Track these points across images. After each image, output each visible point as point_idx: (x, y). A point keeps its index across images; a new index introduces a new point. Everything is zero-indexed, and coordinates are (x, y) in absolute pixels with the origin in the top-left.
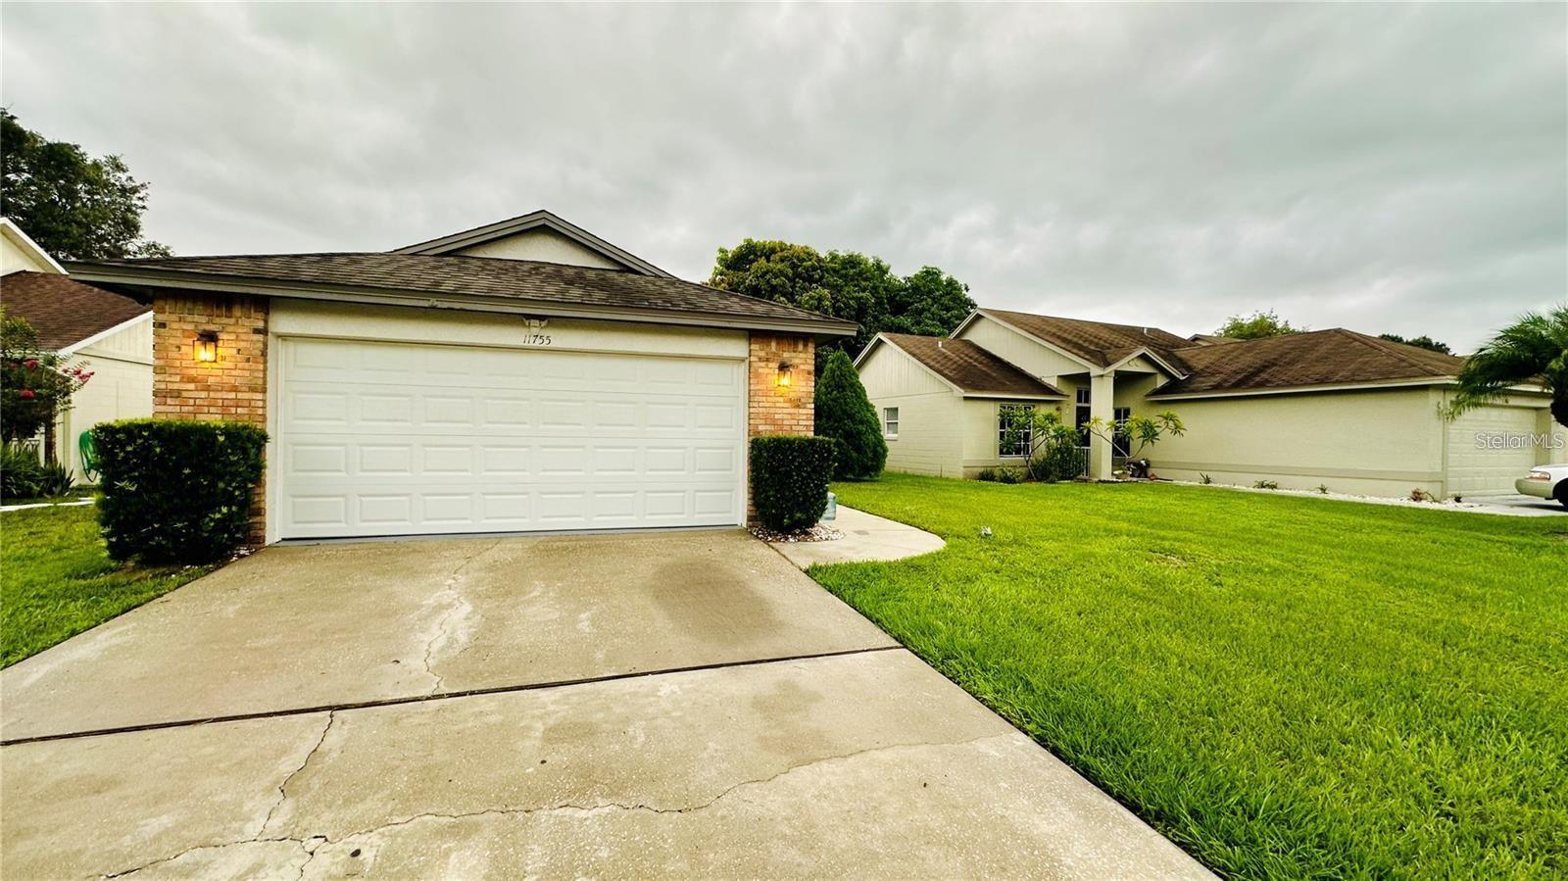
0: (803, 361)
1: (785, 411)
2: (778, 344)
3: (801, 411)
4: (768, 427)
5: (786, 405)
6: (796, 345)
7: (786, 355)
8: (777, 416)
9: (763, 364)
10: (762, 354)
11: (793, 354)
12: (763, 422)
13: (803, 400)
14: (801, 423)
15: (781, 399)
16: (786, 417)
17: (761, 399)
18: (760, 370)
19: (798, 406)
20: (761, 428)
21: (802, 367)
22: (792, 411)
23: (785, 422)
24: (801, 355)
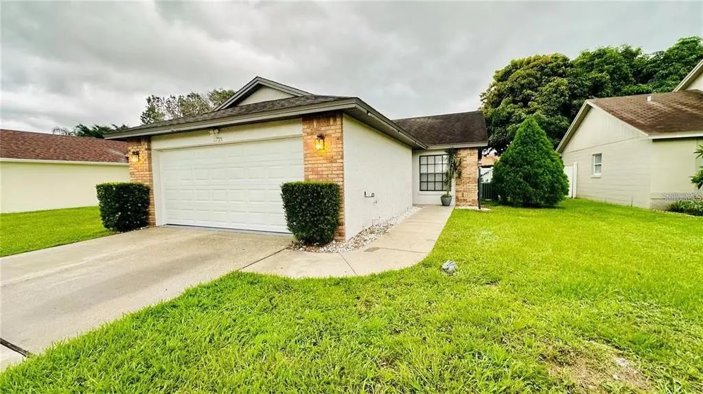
0: (334, 131)
1: (324, 165)
2: (317, 122)
3: (334, 165)
4: (314, 176)
5: (325, 161)
6: (329, 121)
7: (323, 129)
8: (319, 169)
9: (309, 137)
10: (309, 130)
11: (327, 128)
12: (311, 173)
13: (335, 157)
14: (334, 172)
15: (321, 158)
16: (325, 169)
17: (309, 159)
18: (308, 141)
19: (331, 162)
20: (310, 177)
21: (333, 135)
22: (329, 165)
23: (324, 173)
24: (333, 127)
